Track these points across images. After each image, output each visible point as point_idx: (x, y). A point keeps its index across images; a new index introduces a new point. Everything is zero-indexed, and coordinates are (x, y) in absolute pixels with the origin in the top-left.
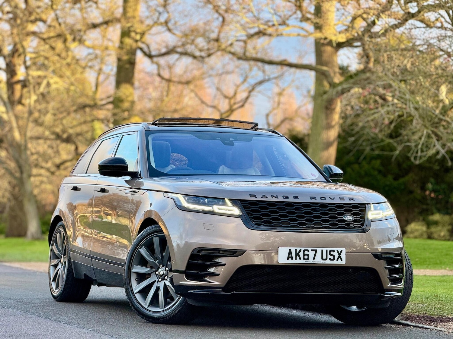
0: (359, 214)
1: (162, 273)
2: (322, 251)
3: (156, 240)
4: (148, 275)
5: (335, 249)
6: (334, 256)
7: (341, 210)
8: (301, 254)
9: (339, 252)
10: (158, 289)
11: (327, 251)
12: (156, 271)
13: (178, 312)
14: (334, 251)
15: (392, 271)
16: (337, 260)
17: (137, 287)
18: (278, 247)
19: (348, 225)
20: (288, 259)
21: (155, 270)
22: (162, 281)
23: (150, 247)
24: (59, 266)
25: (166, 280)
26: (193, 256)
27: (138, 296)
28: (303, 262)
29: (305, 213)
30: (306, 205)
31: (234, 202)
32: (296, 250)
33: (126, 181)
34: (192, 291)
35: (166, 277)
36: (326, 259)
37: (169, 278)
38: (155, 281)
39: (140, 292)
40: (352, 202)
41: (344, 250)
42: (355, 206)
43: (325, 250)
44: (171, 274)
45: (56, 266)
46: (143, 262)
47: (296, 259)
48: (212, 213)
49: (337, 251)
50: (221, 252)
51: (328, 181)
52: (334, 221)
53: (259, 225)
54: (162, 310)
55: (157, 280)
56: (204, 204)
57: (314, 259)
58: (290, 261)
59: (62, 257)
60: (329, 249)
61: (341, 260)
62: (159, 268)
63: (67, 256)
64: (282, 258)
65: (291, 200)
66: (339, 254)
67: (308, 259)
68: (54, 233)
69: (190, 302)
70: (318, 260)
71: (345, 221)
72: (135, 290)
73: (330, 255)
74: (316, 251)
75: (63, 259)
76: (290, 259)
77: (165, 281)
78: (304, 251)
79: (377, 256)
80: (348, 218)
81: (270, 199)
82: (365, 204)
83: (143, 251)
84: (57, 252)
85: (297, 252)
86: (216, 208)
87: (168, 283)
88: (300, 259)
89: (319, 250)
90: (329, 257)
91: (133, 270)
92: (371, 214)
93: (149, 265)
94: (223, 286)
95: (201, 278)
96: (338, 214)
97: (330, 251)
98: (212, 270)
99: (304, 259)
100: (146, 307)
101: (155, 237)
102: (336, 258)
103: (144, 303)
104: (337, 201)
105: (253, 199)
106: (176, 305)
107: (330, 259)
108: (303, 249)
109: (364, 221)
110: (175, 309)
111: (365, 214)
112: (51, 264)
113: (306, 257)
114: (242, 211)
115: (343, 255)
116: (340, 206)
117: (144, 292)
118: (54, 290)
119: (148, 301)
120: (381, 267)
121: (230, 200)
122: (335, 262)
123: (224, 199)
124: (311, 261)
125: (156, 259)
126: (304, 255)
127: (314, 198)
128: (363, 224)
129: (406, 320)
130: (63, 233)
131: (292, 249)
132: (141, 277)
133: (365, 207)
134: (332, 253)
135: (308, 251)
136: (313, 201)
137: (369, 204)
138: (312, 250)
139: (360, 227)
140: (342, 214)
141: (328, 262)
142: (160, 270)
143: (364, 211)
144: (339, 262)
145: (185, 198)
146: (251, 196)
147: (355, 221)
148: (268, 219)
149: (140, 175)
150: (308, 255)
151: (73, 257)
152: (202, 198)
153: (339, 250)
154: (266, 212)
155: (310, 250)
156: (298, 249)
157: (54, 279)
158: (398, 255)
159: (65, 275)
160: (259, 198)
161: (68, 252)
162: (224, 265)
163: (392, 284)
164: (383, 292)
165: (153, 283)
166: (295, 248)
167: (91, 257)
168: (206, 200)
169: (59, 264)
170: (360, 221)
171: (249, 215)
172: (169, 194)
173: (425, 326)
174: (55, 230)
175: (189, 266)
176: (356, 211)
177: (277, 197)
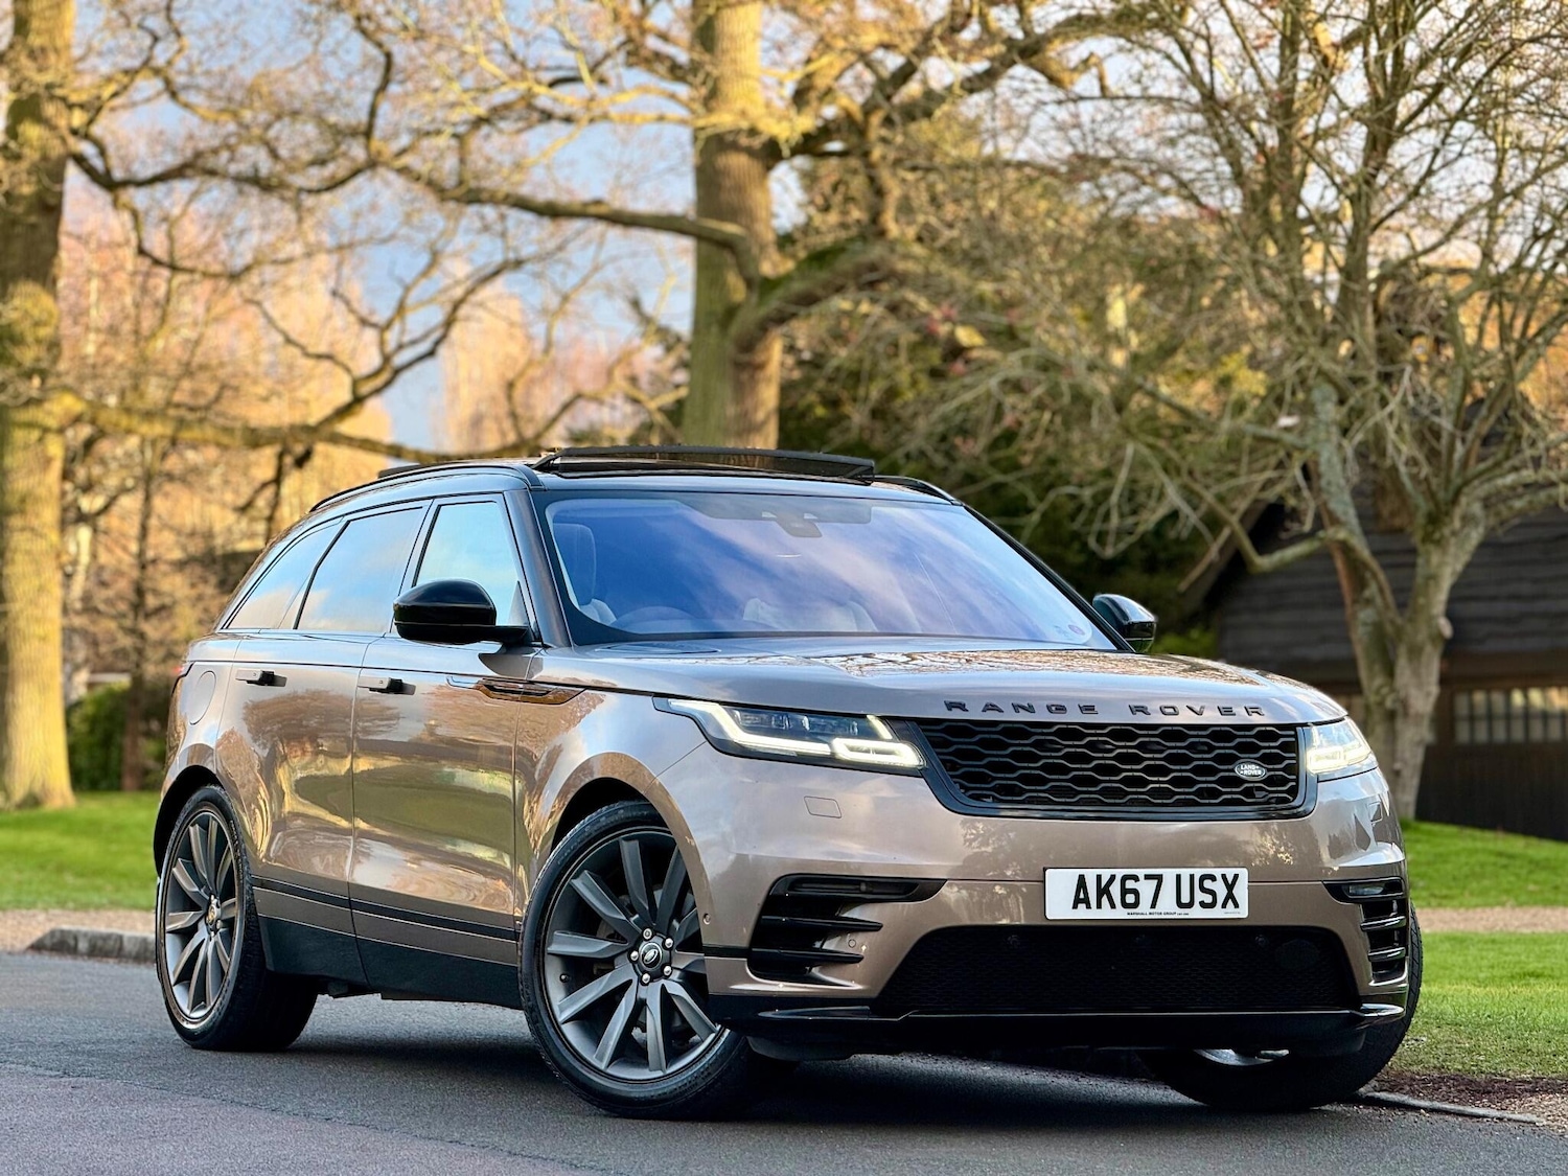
0: (1281, 759)
1: (650, 954)
2: (1178, 877)
3: (630, 852)
4: (606, 965)
5: (1217, 872)
6: (1213, 893)
7: (1224, 747)
8: (1115, 890)
9: (1230, 881)
10: (640, 1006)
11: (1192, 877)
12: (630, 951)
13: (716, 1081)
14: (1213, 878)
15: (1380, 938)
16: (1224, 905)
17: (564, 1005)
18: (1045, 870)
19: (1249, 793)
20: (1075, 907)
21: (627, 946)
22: (651, 981)
23: (610, 875)
24: (202, 933)
25: (667, 978)
26: (772, 903)
27: (571, 1033)
28: (1120, 913)
29: (1121, 758)
30: (1122, 733)
31: (904, 726)
32: (1099, 878)
33: (484, 658)
34: (769, 1014)
35: (667, 969)
36: (1190, 905)
37: (678, 973)
38: (630, 982)
39: (580, 1018)
40: (1255, 719)
41: (1244, 873)
42: (1267, 734)
43: (1185, 873)
44: (685, 960)
45: (186, 934)
46: (585, 921)
47: (1099, 906)
48: (830, 762)
49: (1224, 876)
50: (863, 887)
51: (1121, 648)
52: (1207, 782)
53: (978, 798)
54: (660, 1074)
55: (635, 979)
56: (797, 733)
57: (1153, 906)
58: (1082, 913)
59: (210, 902)
60: (1198, 872)
61: (1236, 905)
62: (641, 939)
63: (241, 899)
64: (1060, 906)
65: (1073, 717)
66: (1230, 887)
67: (1136, 905)
68: (178, 824)
69: (759, 1047)
70: (1167, 908)
71: (1238, 781)
72: (562, 1011)
73: (1203, 890)
74: (1159, 878)
75: (215, 913)
76: (1082, 906)
77: (663, 981)
78: (1125, 878)
79: (1338, 890)
80: (1250, 770)
81: (1010, 716)
82: (1292, 727)
83: (585, 886)
84: (190, 887)
85: (1103, 884)
86: (842, 747)
87: (676, 989)
88: (1113, 906)
89: (1169, 875)
90: (1200, 896)
91: (553, 948)
92: (1317, 758)
93: (603, 931)
94: (875, 994)
95: (797, 973)
96: (1219, 759)
97: (1203, 878)
98: (831, 945)
99: (1125, 905)
100: (602, 1066)
101: (627, 839)
102: (1220, 900)
103: (598, 1056)
104: (1212, 717)
105: (957, 714)
106: (708, 1057)
107: (1203, 905)
108: (1120, 873)
109: (1297, 781)
110: (706, 1071)
111: (1297, 758)
112: (168, 928)
113: (1130, 899)
114: (925, 754)
115: (1242, 892)
116: (1221, 734)
117: (593, 1019)
118: (188, 1012)
119: (607, 1045)
120: (1349, 925)
121: (883, 719)
122: (1217, 913)
123: (864, 716)
124: (1144, 911)
125: (630, 910)
126: (1124, 892)
127: (1143, 710)
128: (1294, 792)
129: (1391, 1090)
130: (219, 827)
131: (1091, 875)
132: (579, 971)
133: (1296, 736)
134: (1208, 884)
135: (1136, 878)
136: (1140, 719)
137: (1305, 725)
138: (1148, 877)
139: (1285, 801)
140: (1231, 760)
141: (1197, 913)
142: (643, 947)
143: (1293, 747)
144: (1230, 913)
145: (733, 716)
146: (950, 706)
147: (1269, 781)
148: (1009, 779)
149: (540, 639)
150: (1136, 892)
151: (268, 904)
152: (791, 714)
153: (1230, 873)
154: (1001, 756)
155: (1141, 877)
156: (1106, 874)
157: (184, 977)
158: (1395, 886)
159: (231, 964)
160: (975, 714)
161: (242, 887)
162: (875, 927)
163: (1380, 978)
164: (1357, 1006)
165: (622, 989)
166: (1099, 871)
167: (350, 904)
168: (805, 720)
169: (202, 926)
170: (1284, 781)
171: (951, 766)
172: (675, 703)
173: (1469, 1109)
174: (182, 816)
175: (761, 933)
176: (1270, 748)
177: (1030, 709)
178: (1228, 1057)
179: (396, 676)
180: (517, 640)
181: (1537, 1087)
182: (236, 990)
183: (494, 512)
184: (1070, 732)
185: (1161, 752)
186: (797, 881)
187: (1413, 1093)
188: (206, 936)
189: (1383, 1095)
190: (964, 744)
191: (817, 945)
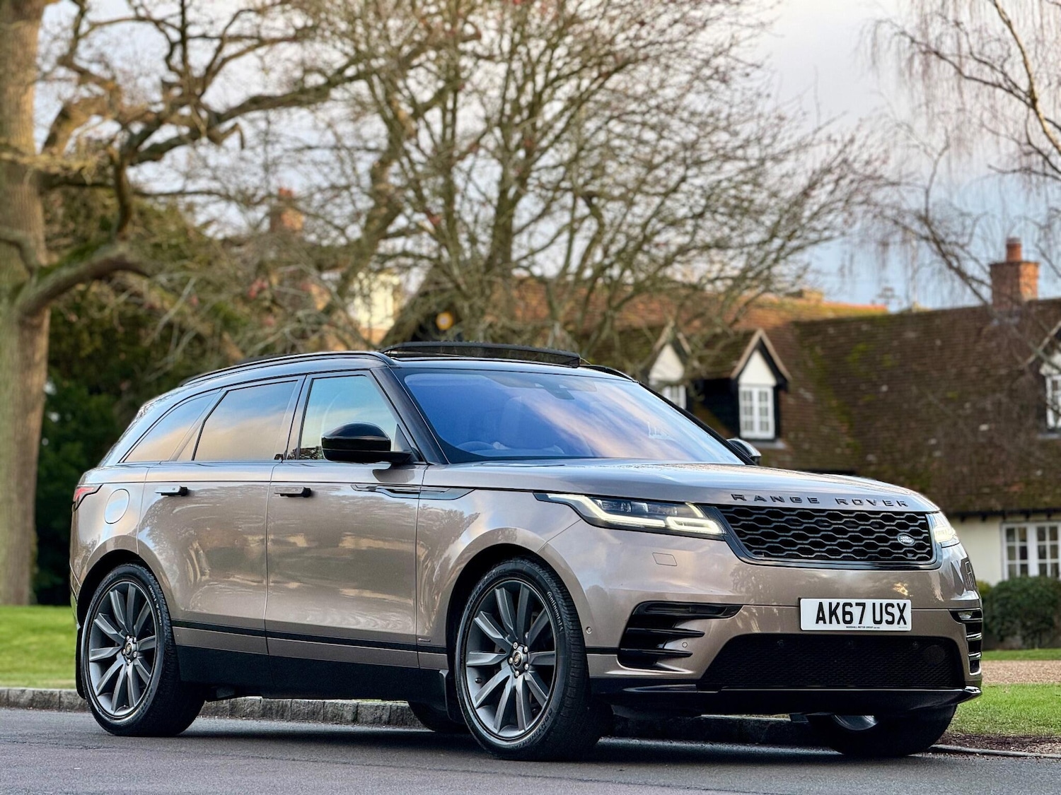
0: (921, 533)
1: (517, 658)
2: (874, 604)
4: (497, 668)
6: (892, 615)
7: (891, 525)
8: (839, 612)
9: (902, 608)
10: (513, 691)
11: (881, 605)
12: (508, 658)
14: (892, 606)
15: (973, 645)
16: (899, 623)
17: (478, 695)
18: (800, 599)
19: (906, 553)
20: (817, 622)
21: (506, 655)
22: (519, 674)
24: (120, 660)
25: (526, 671)
26: (634, 620)
28: (842, 627)
29: (835, 531)
30: (834, 515)
31: (710, 510)
32: (830, 604)
34: (632, 690)
36: (880, 622)
41: (909, 603)
42: (911, 517)
43: (878, 602)
45: (105, 664)
47: (831, 622)
48: (665, 531)
49: (898, 605)
50: (691, 610)
52: (884, 546)
53: (756, 553)
56: (639, 513)
57: (860, 623)
58: (821, 627)
59: (126, 641)
60: (885, 602)
61: (905, 623)
62: (512, 649)
63: (160, 636)
64: (809, 623)
65: (806, 505)
66: (902, 611)
67: (851, 622)
69: (619, 711)
70: (868, 624)
71: (900, 546)
72: (476, 700)
73: (888, 613)
74: (863, 605)
75: (131, 647)
76: (821, 622)
77: (524, 674)
78: (845, 605)
79: (955, 615)
80: (905, 540)
81: (770, 504)
82: (923, 514)
83: (482, 621)
84: (110, 631)
85: (833, 608)
86: (672, 522)
88: (838, 622)
89: (869, 603)
90: (886, 617)
91: (470, 662)
92: (936, 534)
94: (700, 677)
95: (649, 663)
96: (889, 532)
97: (888, 605)
98: (670, 646)
99: (845, 622)
100: (496, 731)
101: (499, 587)
102: (896, 619)
103: (494, 724)
105: (739, 502)
107: (888, 622)
108: (842, 601)
109: (931, 546)
111: (929, 533)
112: (91, 658)
113: (848, 617)
114: (726, 528)
115: (908, 614)
116: (889, 517)
118: (112, 712)
119: (499, 717)
120: (960, 637)
121: (695, 504)
122: (895, 627)
123: (683, 503)
124: (855, 626)
126: (845, 613)
128: (930, 553)
130: (137, 590)
131: (826, 602)
133: (926, 519)
134: (890, 609)
135: (850, 605)
136: (843, 507)
137: (926, 513)
138: (858, 604)
139: (928, 559)
140: (895, 533)
141: (884, 627)
143: (925, 526)
144: (902, 627)
145: (596, 503)
146: (735, 497)
147: (916, 546)
148: (775, 543)
149: (421, 459)
150: (850, 613)
151: (184, 637)
152: (633, 502)
153: (902, 602)
154: (768, 528)
155: (854, 604)
156: (834, 602)
157: (108, 690)
159: (152, 679)
161: (160, 628)
162: (699, 635)
163: (972, 670)
164: (963, 687)
166: (830, 600)
167: (266, 634)
168: (645, 505)
169: (119, 656)
170: (924, 547)
171: (740, 534)
172: (550, 496)
174: (102, 585)
175: (627, 638)
176: (914, 526)
177: (781, 500)
179: (306, 486)
180: (402, 461)
183: (367, 382)
184: (806, 514)
186: (650, 606)
188: (124, 663)
190: (744, 520)
191: (661, 646)
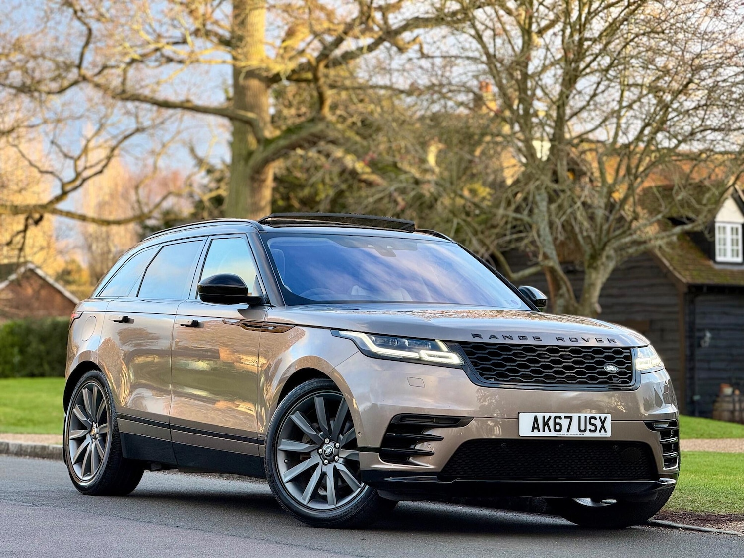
0: (624, 363)
1: (328, 451)
2: (580, 417)
3: (319, 403)
4: (307, 455)
5: (597, 416)
6: (595, 425)
7: (599, 358)
8: (551, 423)
9: (603, 420)
10: (324, 475)
11: (586, 417)
12: (318, 449)
13: (361, 511)
14: (595, 418)
15: (667, 448)
16: (600, 431)
17: (286, 474)
18: (519, 413)
19: (610, 378)
20: (533, 431)
21: (317, 446)
22: (329, 463)
23: (309, 413)
24: (88, 440)
25: (336, 462)
26: (391, 427)
27: (290, 487)
28: (553, 434)
29: (553, 361)
30: (553, 350)
31: (454, 346)
32: (544, 417)
33: (240, 311)
34: (390, 479)
35: (337, 458)
36: (585, 431)
37: (342, 460)
38: (318, 464)
39: (294, 480)
40: (612, 344)
41: (609, 416)
42: (618, 351)
43: (583, 416)
44: (345, 454)
45: (80, 441)
46: (296, 434)
47: (544, 431)
48: (419, 361)
49: (600, 417)
50: (434, 420)
51: (533, 309)
52: (592, 373)
53: (487, 379)
54: (334, 507)
55: (321, 462)
56: (402, 347)
57: (568, 431)
58: (536, 434)
59: (92, 425)
60: (588, 416)
61: (605, 431)
62: (324, 443)
63: (110, 424)
64: (526, 431)
65: (530, 342)
66: (603, 422)
67: (560, 430)
68: (76, 388)
69: (383, 495)
70: (574, 432)
71: (606, 373)
72: (285, 477)
73: (591, 424)
74: (571, 418)
75: (95, 430)
76: (536, 430)
77: (334, 463)
78: (556, 417)
79: (650, 425)
80: (610, 368)
81: (501, 341)
82: (629, 348)
83: (297, 419)
84: (82, 418)
85: (546, 420)
86: (425, 354)
87: (341, 467)
88: (550, 430)
89: (575, 416)
90: (589, 427)
91: (281, 447)
92: (640, 363)
93: (304, 439)
94: (440, 471)
95: (403, 460)
96: (597, 363)
97: (591, 418)
98: (418, 447)
99: (555, 430)
100: (305, 503)
101: (317, 397)
102: (598, 429)
103: (304, 498)
104: (593, 343)
105: (477, 340)
106: (357, 499)
107: (591, 431)
108: (553, 415)
109: (632, 373)
110: (356, 506)
111: (631, 363)
112: (71, 437)
113: (558, 427)
114: (464, 359)
115: (608, 425)
116: (598, 351)
117: (301, 481)
118: (81, 477)
119: (307, 493)
120: (655, 441)
121: (443, 341)
122: (597, 434)
123: (434, 340)
124: (564, 433)
125: (319, 430)
126: (555, 424)
127: (562, 339)
128: (630, 378)
130: (98, 389)
131: (540, 416)
132: (293, 458)
133: (630, 352)
134: (593, 421)
135: (560, 418)
136: (561, 343)
137: (633, 347)
138: (566, 417)
139: (627, 383)
140: (602, 363)
141: (588, 434)
142: (325, 447)
143: (629, 358)
144: (602, 434)
145: (371, 339)
146: (474, 336)
147: (619, 373)
148: (502, 370)
149: (269, 302)
150: (560, 424)
151: (124, 426)
152: (399, 339)
153: (603, 416)
154: (498, 360)
155: (563, 417)
156: (547, 415)
157: (79, 460)
158: (674, 423)
159: (105, 455)
160: (486, 340)
161: (110, 418)
162: (440, 439)
163: (667, 466)
164: (657, 479)
165: (315, 467)
166: (544, 414)
167: (170, 426)
168: (406, 341)
169: (88, 436)
170: (626, 374)
171: (475, 364)
172: (342, 333)
173: (703, 528)
174: (79, 384)
175: (386, 441)
176: (620, 358)
177: (511, 338)
178: (587, 502)
179: (195, 319)
180: (257, 303)
181: (730, 518)
182: (107, 466)
183: (242, 243)
184: (529, 349)
185: (571, 359)
186: (403, 417)
187: (673, 520)
188: (91, 442)
189: (660, 521)
190: (479, 353)
191: (412, 447)
